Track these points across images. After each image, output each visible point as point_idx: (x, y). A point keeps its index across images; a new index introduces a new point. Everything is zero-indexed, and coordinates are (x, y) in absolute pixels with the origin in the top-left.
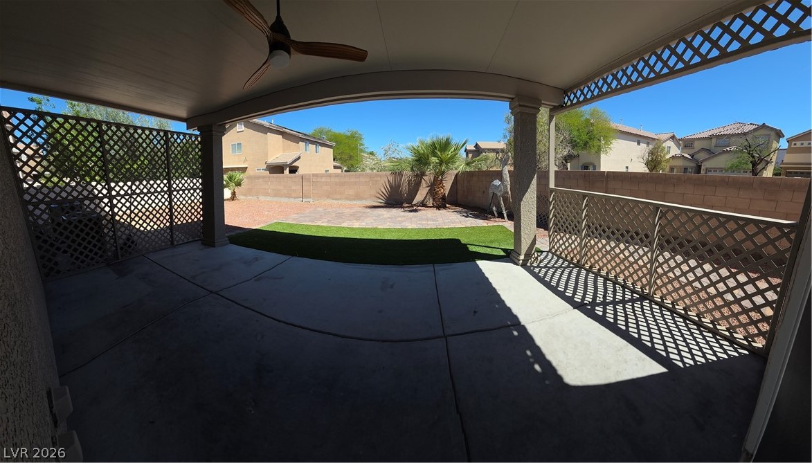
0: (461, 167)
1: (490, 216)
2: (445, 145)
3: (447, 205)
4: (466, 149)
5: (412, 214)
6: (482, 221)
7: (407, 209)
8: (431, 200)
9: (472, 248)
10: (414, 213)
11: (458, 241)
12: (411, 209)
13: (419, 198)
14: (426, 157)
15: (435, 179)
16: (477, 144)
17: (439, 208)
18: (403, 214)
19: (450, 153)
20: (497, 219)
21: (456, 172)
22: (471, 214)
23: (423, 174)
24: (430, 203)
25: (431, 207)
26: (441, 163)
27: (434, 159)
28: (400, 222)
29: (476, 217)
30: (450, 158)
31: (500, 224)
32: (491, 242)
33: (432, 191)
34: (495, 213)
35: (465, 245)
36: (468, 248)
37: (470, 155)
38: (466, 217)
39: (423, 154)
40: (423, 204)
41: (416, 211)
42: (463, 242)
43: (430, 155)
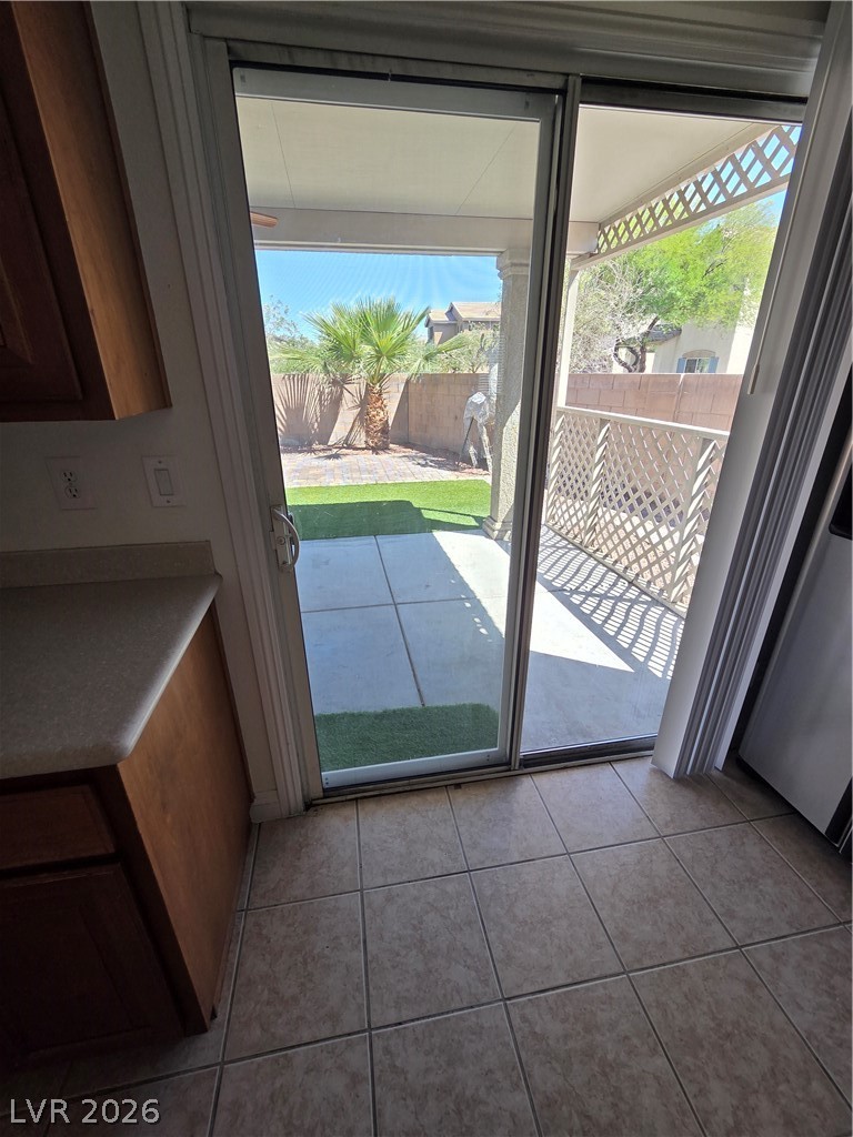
0: (416, 365)
1: (462, 465)
2: (388, 316)
3: (391, 446)
4: (429, 321)
5: (331, 462)
6: (450, 472)
7: (321, 454)
8: (363, 436)
9: (427, 515)
10: (336, 461)
11: (409, 503)
12: (329, 453)
13: (339, 433)
14: (351, 342)
15: (369, 390)
16: (452, 308)
17: (375, 450)
18: (316, 463)
19: (393, 335)
20: (475, 471)
21: (405, 376)
22: (431, 461)
23: (346, 379)
24: (361, 439)
25: (363, 449)
26: (379, 356)
27: (366, 349)
28: (316, 477)
29: (440, 465)
30: (395, 347)
31: (480, 478)
32: (460, 505)
33: (364, 418)
34: (474, 459)
35: (419, 509)
36: (421, 514)
37: (438, 335)
38: (423, 466)
39: (345, 337)
40: (348, 444)
41: (337, 456)
42: (416, 506)
43: (358, 341)
